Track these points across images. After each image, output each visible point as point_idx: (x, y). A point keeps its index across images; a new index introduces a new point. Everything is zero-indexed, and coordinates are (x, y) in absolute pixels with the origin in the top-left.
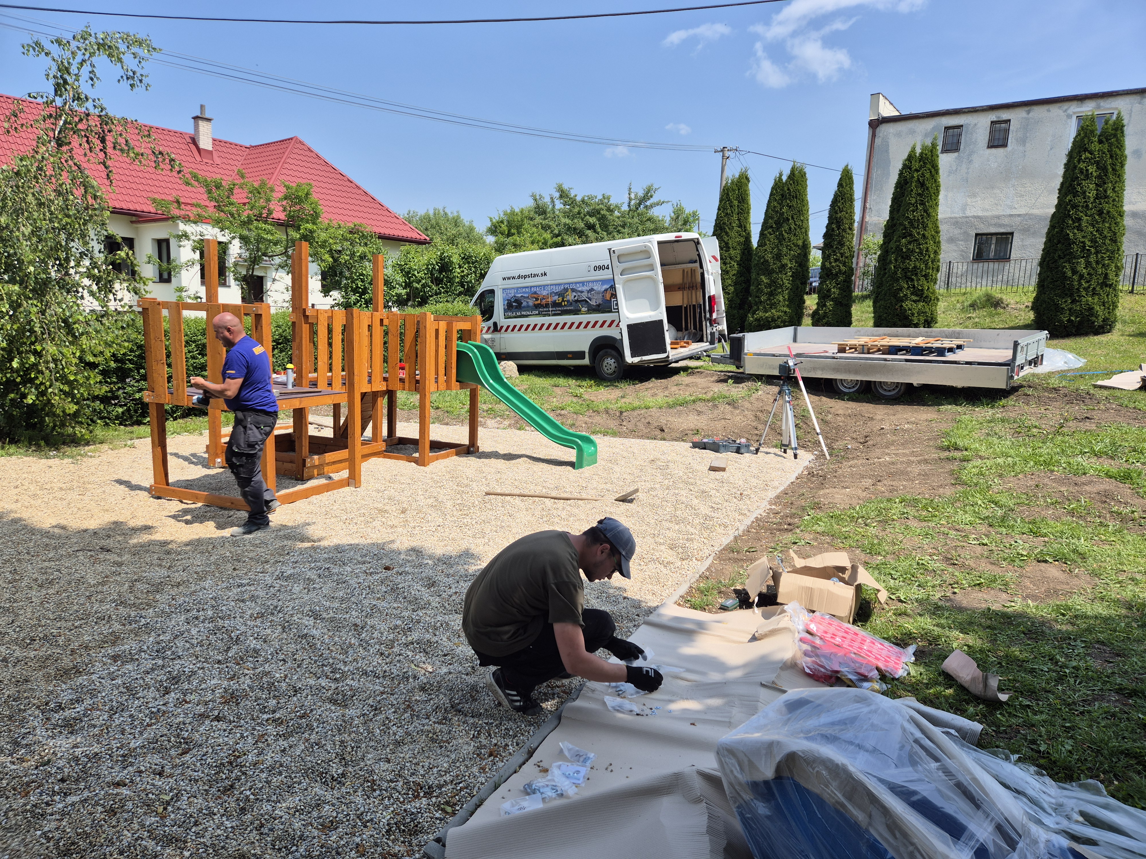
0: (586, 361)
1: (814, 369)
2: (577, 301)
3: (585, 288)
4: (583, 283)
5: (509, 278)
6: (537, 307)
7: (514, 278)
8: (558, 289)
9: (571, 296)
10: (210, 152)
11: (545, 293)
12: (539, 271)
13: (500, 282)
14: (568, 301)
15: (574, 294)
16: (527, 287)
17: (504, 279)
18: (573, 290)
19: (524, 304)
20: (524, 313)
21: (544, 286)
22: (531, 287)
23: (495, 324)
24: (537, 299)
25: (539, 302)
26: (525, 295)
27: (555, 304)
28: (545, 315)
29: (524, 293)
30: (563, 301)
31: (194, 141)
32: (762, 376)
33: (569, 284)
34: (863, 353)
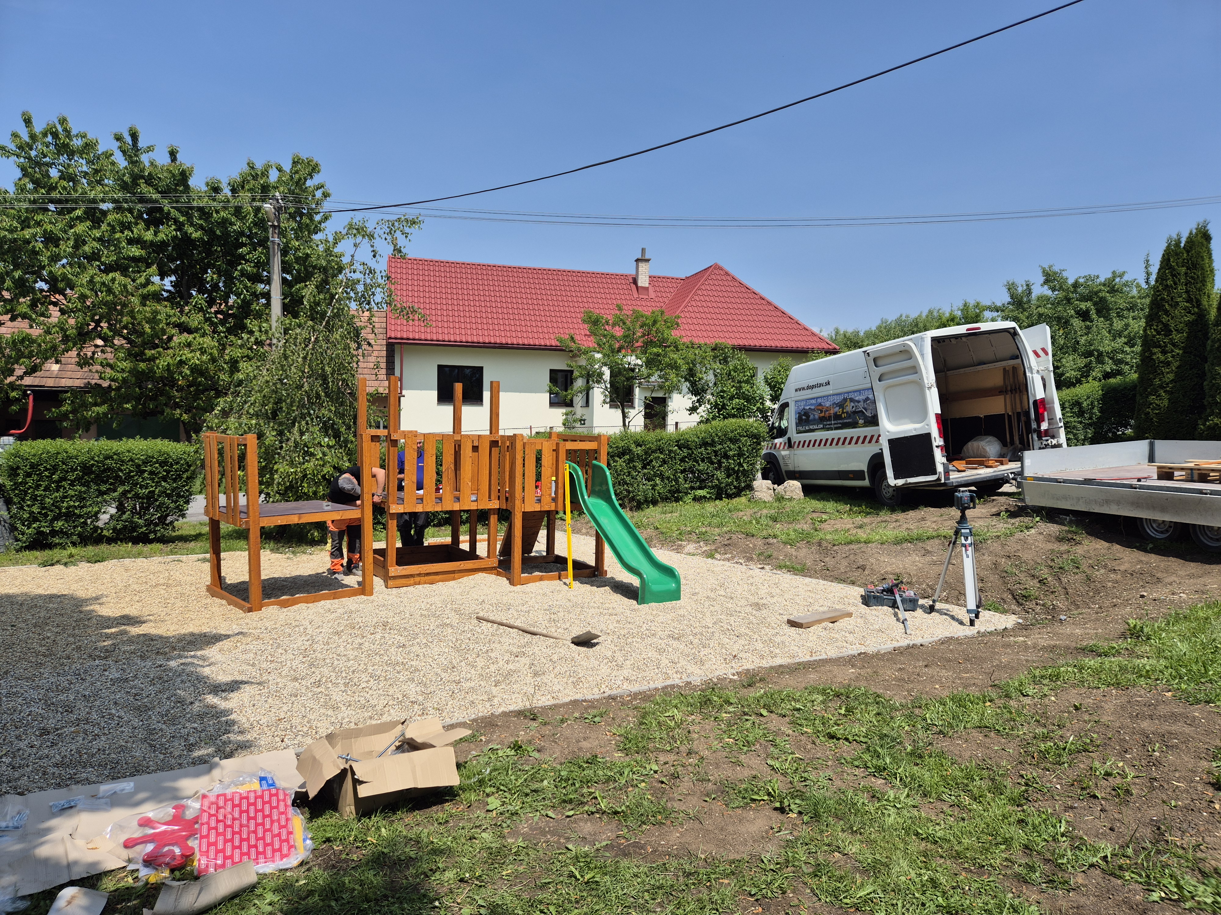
0: (866, 483)
1: (1107, 502)
2: (855, 412)
3: (861, 398)
4: (859, 391)
5: (800, 390)
6: (822, 419)
7: (803, 389)
8: (838, 399)
9: (849, 407)
10: (646, 289)
11: (828, 404)
12: (823, 380)
13: (793, 393)
14: (847, 413)
15: (852, 404)
16: (813, 399)
17: (796, 390)
18: (852, 400)
19: (812, 417)
20: (811, 427)
21: (828, 396)
22: (817, 398)
23: (789, 439)
24: (822, 411)
25: (823, 415)
26: (813, 407)
27: (837, 417)
28: (828, 429)
29: (811, 405)
30: (843, 413)
31: (635, 281)
32: (1043, 508)
33: (848, 393)
34: (1192, 481)
